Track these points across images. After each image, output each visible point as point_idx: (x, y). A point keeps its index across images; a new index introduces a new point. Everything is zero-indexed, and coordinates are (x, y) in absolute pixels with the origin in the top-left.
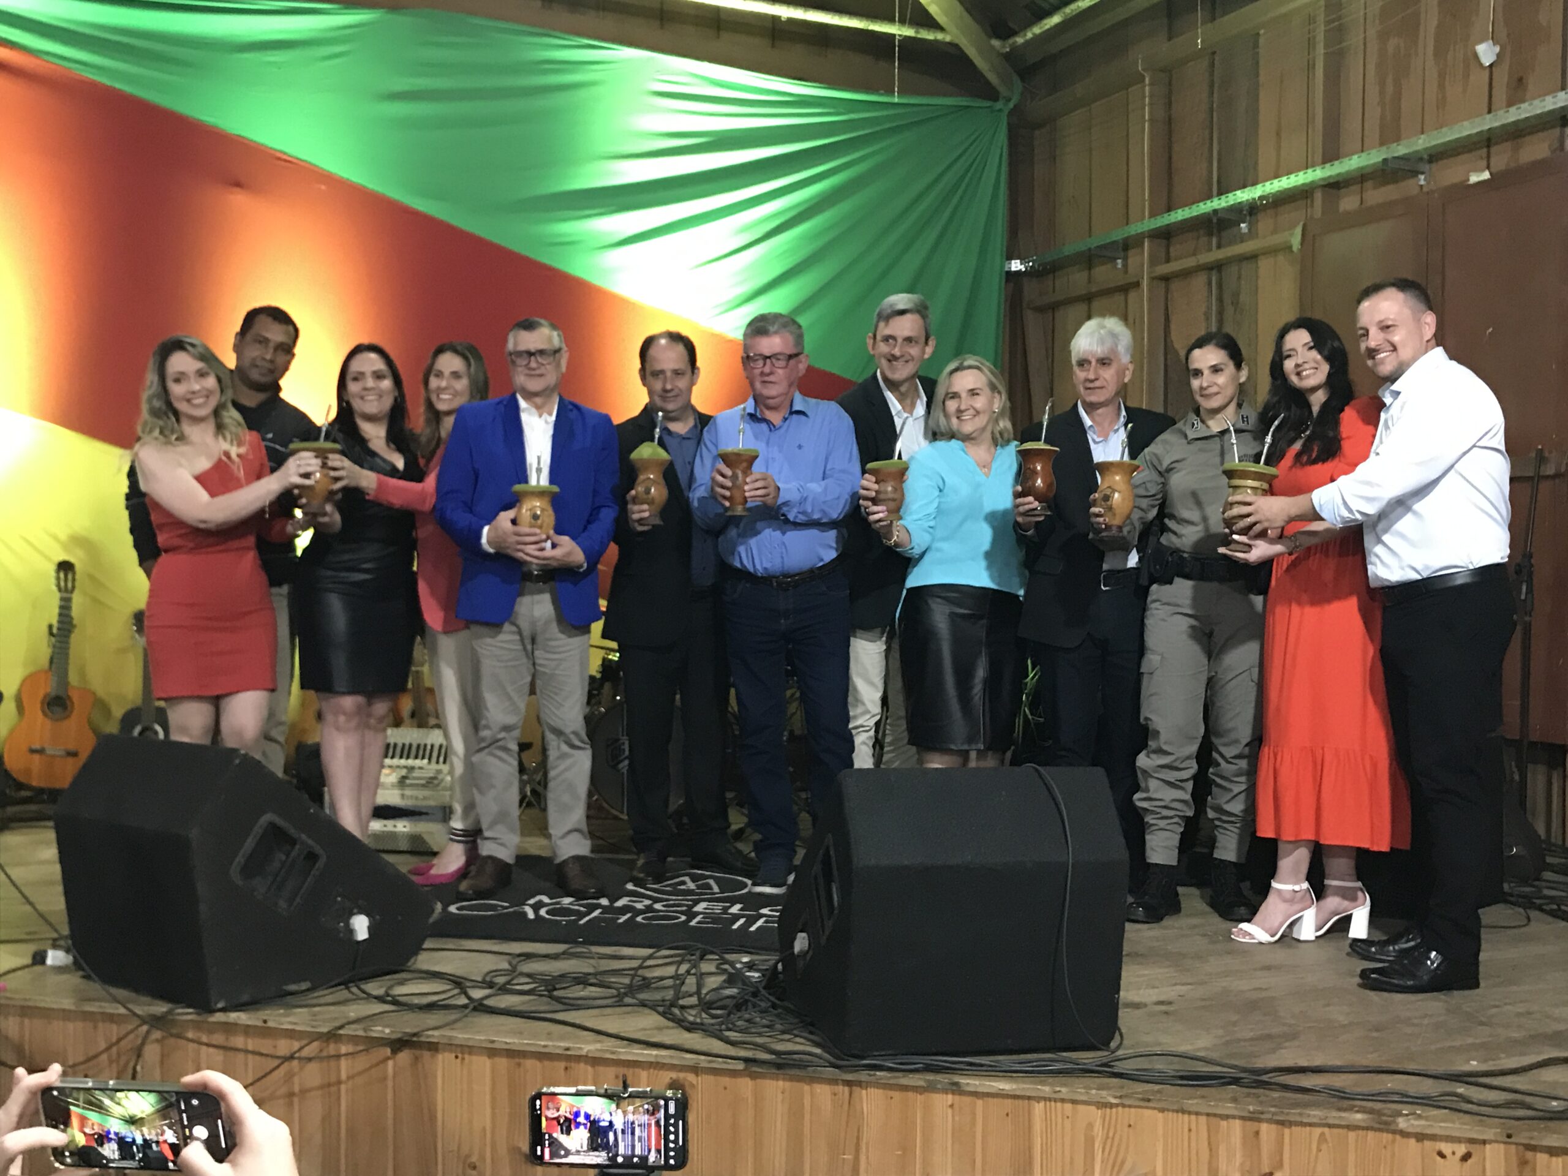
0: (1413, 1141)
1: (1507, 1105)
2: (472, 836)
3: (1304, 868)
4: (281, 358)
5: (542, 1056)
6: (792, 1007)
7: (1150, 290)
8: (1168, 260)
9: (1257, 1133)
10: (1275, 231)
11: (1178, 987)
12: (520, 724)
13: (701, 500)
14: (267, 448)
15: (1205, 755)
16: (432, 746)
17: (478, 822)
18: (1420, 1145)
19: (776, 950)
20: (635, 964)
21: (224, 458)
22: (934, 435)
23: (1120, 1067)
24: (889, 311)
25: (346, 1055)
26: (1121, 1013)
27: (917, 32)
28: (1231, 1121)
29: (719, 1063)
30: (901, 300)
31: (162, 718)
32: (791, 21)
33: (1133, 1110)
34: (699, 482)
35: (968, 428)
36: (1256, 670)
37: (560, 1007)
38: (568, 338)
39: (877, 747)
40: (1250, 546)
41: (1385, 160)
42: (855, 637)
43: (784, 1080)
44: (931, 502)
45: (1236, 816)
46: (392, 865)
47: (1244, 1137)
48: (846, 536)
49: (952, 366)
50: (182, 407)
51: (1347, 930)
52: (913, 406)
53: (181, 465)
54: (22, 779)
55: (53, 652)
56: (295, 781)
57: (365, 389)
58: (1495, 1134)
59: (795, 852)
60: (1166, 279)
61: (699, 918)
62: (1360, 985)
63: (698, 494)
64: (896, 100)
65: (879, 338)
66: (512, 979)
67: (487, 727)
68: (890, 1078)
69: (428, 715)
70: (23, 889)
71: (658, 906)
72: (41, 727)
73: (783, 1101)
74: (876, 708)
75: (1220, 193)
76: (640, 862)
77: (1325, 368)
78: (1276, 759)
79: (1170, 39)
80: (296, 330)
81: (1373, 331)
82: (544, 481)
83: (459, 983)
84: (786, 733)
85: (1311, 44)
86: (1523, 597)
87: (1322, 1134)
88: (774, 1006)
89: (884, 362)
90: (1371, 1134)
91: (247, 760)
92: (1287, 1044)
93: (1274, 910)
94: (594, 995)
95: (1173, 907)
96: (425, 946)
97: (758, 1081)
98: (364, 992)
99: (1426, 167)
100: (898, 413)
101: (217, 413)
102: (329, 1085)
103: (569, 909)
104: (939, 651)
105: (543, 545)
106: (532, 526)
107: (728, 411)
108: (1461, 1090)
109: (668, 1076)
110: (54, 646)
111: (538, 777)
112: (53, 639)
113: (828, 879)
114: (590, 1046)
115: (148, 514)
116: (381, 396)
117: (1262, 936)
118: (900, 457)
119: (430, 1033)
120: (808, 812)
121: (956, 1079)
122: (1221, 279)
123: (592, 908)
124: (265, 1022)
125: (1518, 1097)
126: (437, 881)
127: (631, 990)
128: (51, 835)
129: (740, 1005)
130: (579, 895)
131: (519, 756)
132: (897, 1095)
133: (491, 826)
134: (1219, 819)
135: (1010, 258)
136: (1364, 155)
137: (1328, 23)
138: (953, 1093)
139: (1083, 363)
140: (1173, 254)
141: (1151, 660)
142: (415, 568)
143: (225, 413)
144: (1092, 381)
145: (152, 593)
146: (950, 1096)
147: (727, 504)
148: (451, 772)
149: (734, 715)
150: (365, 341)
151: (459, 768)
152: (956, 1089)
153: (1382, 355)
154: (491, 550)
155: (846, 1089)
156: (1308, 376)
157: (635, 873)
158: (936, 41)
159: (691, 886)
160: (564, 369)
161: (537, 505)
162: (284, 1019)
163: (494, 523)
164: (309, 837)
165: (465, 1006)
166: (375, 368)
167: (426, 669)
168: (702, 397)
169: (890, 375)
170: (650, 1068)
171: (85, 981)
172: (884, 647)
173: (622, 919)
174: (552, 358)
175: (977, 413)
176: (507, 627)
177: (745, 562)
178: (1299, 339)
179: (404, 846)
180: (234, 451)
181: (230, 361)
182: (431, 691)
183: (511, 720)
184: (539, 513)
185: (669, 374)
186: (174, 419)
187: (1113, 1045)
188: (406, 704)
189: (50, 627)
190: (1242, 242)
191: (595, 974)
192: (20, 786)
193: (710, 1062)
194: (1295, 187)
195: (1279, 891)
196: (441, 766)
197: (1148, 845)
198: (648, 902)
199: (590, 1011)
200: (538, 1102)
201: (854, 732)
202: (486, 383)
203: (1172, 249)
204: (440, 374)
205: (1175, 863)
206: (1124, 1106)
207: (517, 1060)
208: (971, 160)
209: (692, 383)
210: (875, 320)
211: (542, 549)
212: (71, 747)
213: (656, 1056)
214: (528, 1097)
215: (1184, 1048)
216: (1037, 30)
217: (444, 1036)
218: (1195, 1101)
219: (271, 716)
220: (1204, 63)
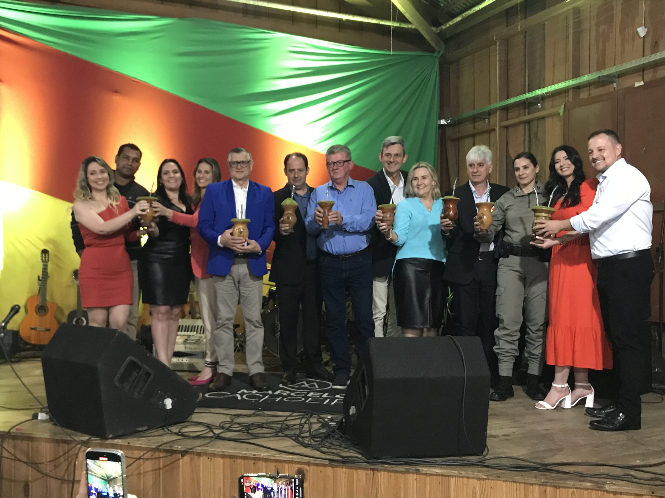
0: (611, 495)
1: (652, 479)
2: (215, 365)
3: (566, 378)
4: (135, 165)
5: (245, 458)
6: (349, 437)
7: (500, 132)
8: (507, 119)
9: (545, 491)
10: (553, 107)
11: (512, 429)
12: (234, 317)
13: (310, 222)
14: (129, 202)
15: (524, 330)
16: (198, 326)
17: (217, 358)
18: (615, 496)
19: (342, 413)
20: (283, 419)
21: (110, 207)
22: (407, 195)
23: (488, 463)
24: (388, 143)
25: (163, 457)
26: (488, 440)
27: (400, 25)
28: (534, 486)
29: (318, 461)
30: (393, 139)
31: (85, 315)
32: (347, 21)
33: (492, 481)
34: (309, 214)
35: (422, 192)
36: (545, 294)
37: (251, 437)
38: (253, 157)
39: (385, 326)
40: (543, 241)
41: (599, 77)
42: (375, 280)
43: (345, 468)
44: (406, 223)
45: (537, 355)
46: (181, 377)
47: (540, 493)
48: (371, 237)
49: (415, 166)
50: (93, 185)
51: (585, 404)
52: (398, 183)
53: (92, 209)
54: (27, 340)
55: (40, 288)
56: (140, 341)
57: (170, 178)
58: (647, 492)
59: (350, 371)
60: (507, 127)
61: (310, 399)
62: (589, 428)
63: (308, 220)
64: (392, 53)
65: (384, 154)
66: (232, 425)
67: (220, 319)
68: (390, 468)
69: (196, 313)
70: (28, 387)
71: (292, 394)
72: (35, 319)
73: (345, 477)
74: (384, 310)
75: (529, 91)
76: (285, 376)
77: (573, 167)
78: (555, 332)
79: (507, 26)
80: (140, 154)
81: (595, 151)
82: (244, 217)
83: (209, 427)
84: (346, 320)
85: (567, 28)
86: (660, 262)
87: (573, 491)
88: (341, 437)
89: (386, 165)
90: (594, 492)
91: (121, 334)
92: (558, 453)
93: (553, 395)
94: (266, 432)
95: (511, 394)
96: (195, 411)
97: (335, 469)
98: (169, 430)
99: (617, 80)
100: (392, 186)
101: (107, 188)
102: (155, 470)
103: (255, 395)
104: (410, 287)
105: (244, 244)
106: (239, 236)
107: (321, 186)
108: (632, 473)
109: (297, 467)
110: (40, 285)
111: (242, 339)
112: (40, 282)
113: (364, 383)
114: (264, 454)
115: (79, 231)
116: (176, 181)
117: (548, 406)
118: (393, 203)
119: (197, 448)
120: (356, 354)
121: (418, 468)
122: (530, 127)
123: (265, 395)
124: (129, 443)
125: (657, 476)
126: (201, 383)
127: (281, 430)
128: (40, 364)
129: (327, 436)
130: (260, 390)
131: (234, 330)
132: (392, 474)
133: (222, 361)
134: (529, 357)
135: (440, 119)
136: (590, 75)
137: (574, 19)
138: (417, 474)
139: (471, 165)
140: (509, 117)
141: (500, 290)
142: (190, 252)
143: (111, 189)
144: (475, 173)
145: (82, 264)
146: (415, 475)
147: (321, 224)
148: (206, 337)
149: (324, 312)
150: (169, 158)
151: (209, 336)
152: (418, 472)
153: (599, 161)
154: (222, 246)
155: (372, 472)
156: (565, 171)
157: (283, 380)
158: (408, 29)
159: (307, 385)
160: (251, 169)
161: (241, 227)
162: (136, 442)
163: (223, 234)
164: (147, 366)
165: (212, 437)
166: (173, 169)
167: (195, 294)
168: (310, 180)
169: (388, 169)
170: (289, 463)
171: (55, 426)
172: (387, 285)
173: (278, 400)
174: (247, 165)
175: (426, 186)
176: (228, 277)
177: (329, 249)
178: (562, 155)
179: (186, 368)
180: (114, 204)
181: (114, 166)
182: (197, 303)
183: (231, 316)
184: (242, 230)
185: (296, 171)
186: (89, 191)
187: (484, 453)
188: (187, 308)
189: (39, 277)
190: (539, 111)
191: (266, 423)
192: (26, 343)
193: (314, 461)
194: (561, 88)
195: (555, 387)
196: (202, 335)
197: (500, 368)
198: (288, 392)
199: (264, 439)
200: (242, 480)
201: (375, 320)
202: (220, 174)
203: (509, 114)
204: (200, 172)
205: (511, 376)
206: (489, 479)
207: (234, 460)
208: (423, 78)
209: (306, 174)
210: (382, 147)
211: (243, 246)
212: (48, 327)
213: (292, 458)
214: (238, 478)
215: (514, 455)
216: (451, 23)
217: (203, 449)
218: (519, 478)
219: (130, 314)
220: (522, 36)
